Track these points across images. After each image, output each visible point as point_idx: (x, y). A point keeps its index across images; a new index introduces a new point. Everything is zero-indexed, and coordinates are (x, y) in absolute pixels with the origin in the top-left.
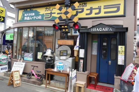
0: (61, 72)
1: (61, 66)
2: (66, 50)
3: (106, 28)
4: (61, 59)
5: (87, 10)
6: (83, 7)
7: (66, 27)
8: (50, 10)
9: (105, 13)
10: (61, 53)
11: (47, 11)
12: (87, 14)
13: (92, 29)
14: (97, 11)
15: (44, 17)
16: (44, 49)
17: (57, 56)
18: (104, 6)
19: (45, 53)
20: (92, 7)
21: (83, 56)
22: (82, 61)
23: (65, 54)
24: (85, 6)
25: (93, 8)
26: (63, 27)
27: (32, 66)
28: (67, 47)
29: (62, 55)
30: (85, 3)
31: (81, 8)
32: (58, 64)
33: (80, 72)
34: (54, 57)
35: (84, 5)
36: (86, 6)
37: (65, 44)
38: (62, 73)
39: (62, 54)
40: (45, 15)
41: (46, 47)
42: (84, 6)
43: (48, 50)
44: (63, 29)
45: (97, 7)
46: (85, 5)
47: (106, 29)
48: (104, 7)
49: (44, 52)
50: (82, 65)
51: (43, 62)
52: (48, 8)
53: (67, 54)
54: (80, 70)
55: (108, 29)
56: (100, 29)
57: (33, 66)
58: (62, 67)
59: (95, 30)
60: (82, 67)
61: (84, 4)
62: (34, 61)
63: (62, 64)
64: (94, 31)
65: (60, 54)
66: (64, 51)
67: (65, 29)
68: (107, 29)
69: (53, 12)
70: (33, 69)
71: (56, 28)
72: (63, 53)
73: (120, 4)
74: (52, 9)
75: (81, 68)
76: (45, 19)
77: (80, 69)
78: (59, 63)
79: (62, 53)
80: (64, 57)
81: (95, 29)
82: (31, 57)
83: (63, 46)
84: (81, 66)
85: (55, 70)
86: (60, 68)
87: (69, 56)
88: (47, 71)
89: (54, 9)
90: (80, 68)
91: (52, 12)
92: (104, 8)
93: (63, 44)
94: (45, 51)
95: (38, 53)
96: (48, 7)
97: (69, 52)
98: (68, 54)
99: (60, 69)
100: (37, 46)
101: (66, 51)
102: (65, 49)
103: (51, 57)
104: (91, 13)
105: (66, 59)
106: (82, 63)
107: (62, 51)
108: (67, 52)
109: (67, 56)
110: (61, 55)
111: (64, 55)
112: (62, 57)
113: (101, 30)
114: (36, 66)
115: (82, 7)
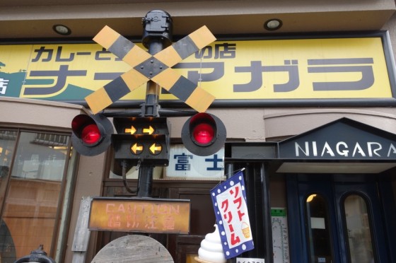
2: (147, 262)
3: (369, 144)
5: (238, 70)
6: (219, 60)
7: (150, 131)
8: (58, 59)
9: (318, 86)
11: (44, 60)
12: (237, 88)
13: (297, 146)
14: (283, 78)
15: (24, 87)
18: (310, 62)
20: (260, 62)
24: (230, 55)
25: (263, 65)
26: (132, 131)
30: (226, 46)
31: (212, 60)
35: (222, 53)
36: (233, 56)
40: (28, 77)
42: (225, 55)
44: (133, 140)
45: (282, 64)
46: (226, 51)
47: (372, 149)
48: (309, 64)
52: (51, 51)
55: (378, 147)
56: (342, 148)
59: (315, 153)
61: (221, 49)
64: (307, 153)
67: (146, 141)
68: (374, 147)
69: (72, 66)
71: (89, 138)
73: (371, 61)
74: (72, 55)
76: (25, 94)
81: (314, 144)
83: (125, 238)
89: (78, 54)
91: (69, 69)
92: (309, 68)
93: (124, 224)
96: (47, 47)
104: (256, 84)
113: (345, 153)
115: (216, 58)
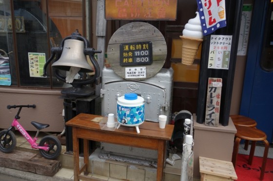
0: (138, 131)
1: (138, 109)
2: (147, 40)
4: (127, 77)
10: (125, 55)
16: (51, 39)
17: (108, 67)
19: (58, 55)
21: (220, 63)
22: (217, 84)
23: (144, 56)
27: (10, 107)
28: (151, 27)
29: (131, 60)
32: (122, 101)
33: (211, 127)
34: (97, 71)
37: (137, 16)
38: (141, 137)
39: (128, 57)
41: (59, 34)
43: (68, 43)
49: (54, 53)
50: (219, 100)
51: (52, 89)
53: (150, 55)
54: (207, 117)
57: (15, 107)
58: (140, 113)
60: (219, 107)
62: (19, 87)
63: (139, 102)
65: (122, 58)
66: (135, 44)
70: (18, 117)
72: (133, 51)
75: (214, 110)
77: (210, 115)
78: (127, 98)
79: (130, 54)
80: (138, 69)
82: (4, 73)
84: (214, 103)
85: (110, 123)
86: (133, 117)
87: (160, 66)
88: (77, 128)
90: (208, 113)
93: (129, 15)
94: (56, 48)
95: (31, 55)
97: (160, 48)
98: (154, 58)
99: (132, 121)
100: (22, 30)
101: (145, 43)
102: (141, 37)
103: (82, 71)
105: (147, 78)
106: (219, 91)
107: (129, 44)
108: (150, 49)
109: (152, 66)
110: (125, 60)
111: (138, 60)
112: (133, 69)
114: (28, 106)
